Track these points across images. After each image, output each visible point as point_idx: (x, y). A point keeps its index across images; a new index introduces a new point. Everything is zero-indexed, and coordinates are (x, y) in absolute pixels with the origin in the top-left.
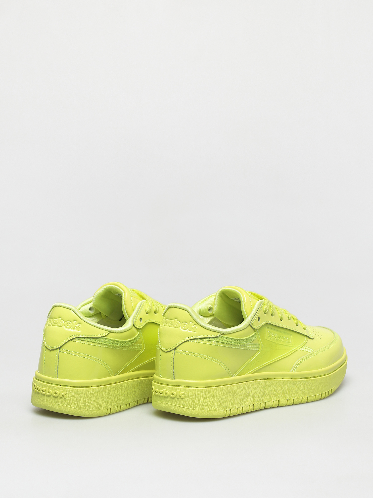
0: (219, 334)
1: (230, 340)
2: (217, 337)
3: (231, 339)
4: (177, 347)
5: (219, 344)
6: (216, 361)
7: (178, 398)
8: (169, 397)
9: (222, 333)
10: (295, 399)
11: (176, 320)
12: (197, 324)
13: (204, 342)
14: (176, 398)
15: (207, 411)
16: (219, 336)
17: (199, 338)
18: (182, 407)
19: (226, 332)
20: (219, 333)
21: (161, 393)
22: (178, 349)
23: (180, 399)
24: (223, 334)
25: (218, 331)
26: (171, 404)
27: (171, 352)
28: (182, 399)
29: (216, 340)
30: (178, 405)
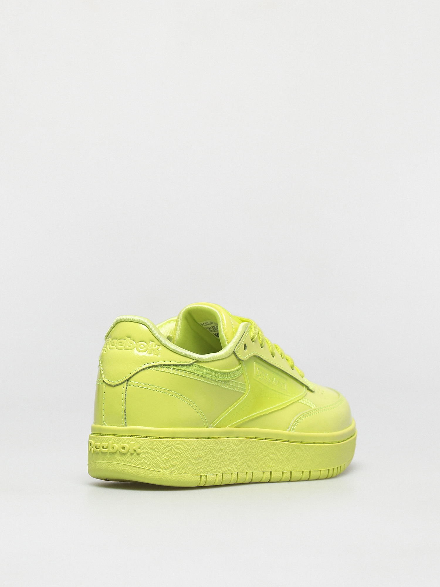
0: (192, 361)
1: (207, 371)
2: (189, 365)
3: (209, 370)
4: (131, 377)
5: (191, 376)
6: (187, 400)
7: (132, 454)
8: (118, 453)
9: (195, 360)
10: (293, 472)
11: (129, 339)
12: (160, 345)
13: (171, 371)
14: (129, 453)
15: (175, 474)
16: (192, 364)
17: (164, 365)
18: (137, 467)
19: (202, 359)
20: (192, 359)
21: (105, 448)
22: (132, 380)
23: (135, 454)
24: (197, 361)
25: (191, 356)
26: (120, 463)
27: (122, 385)
28: (138, 454)
29: (187, 369)
30: (131, 465)
